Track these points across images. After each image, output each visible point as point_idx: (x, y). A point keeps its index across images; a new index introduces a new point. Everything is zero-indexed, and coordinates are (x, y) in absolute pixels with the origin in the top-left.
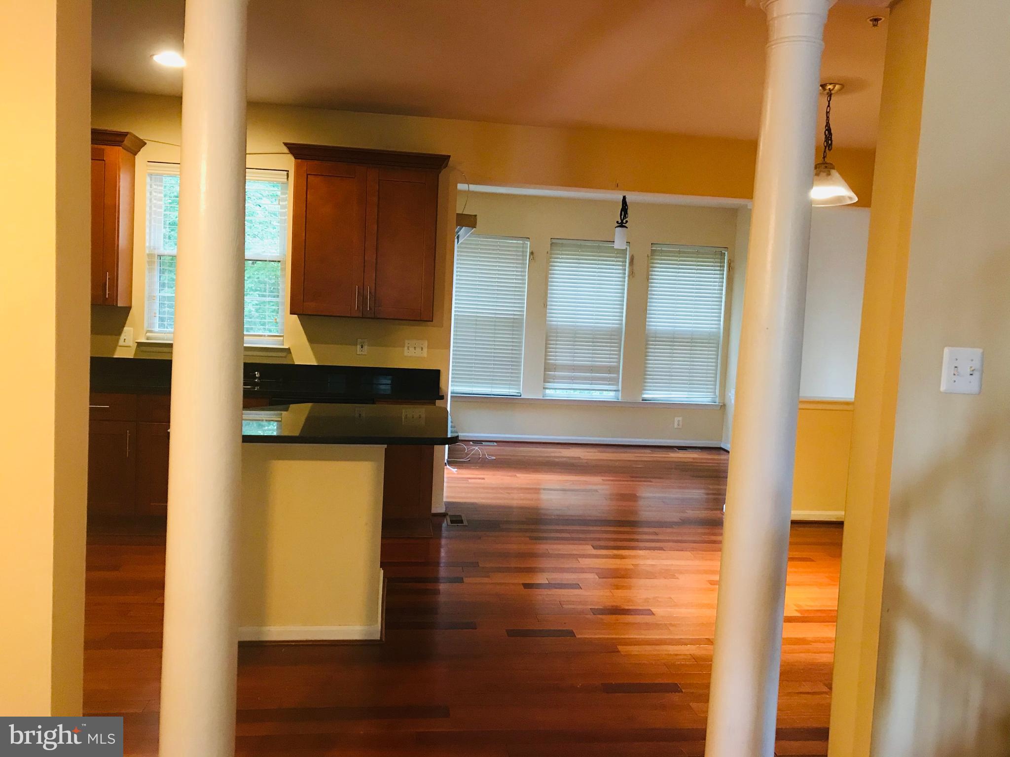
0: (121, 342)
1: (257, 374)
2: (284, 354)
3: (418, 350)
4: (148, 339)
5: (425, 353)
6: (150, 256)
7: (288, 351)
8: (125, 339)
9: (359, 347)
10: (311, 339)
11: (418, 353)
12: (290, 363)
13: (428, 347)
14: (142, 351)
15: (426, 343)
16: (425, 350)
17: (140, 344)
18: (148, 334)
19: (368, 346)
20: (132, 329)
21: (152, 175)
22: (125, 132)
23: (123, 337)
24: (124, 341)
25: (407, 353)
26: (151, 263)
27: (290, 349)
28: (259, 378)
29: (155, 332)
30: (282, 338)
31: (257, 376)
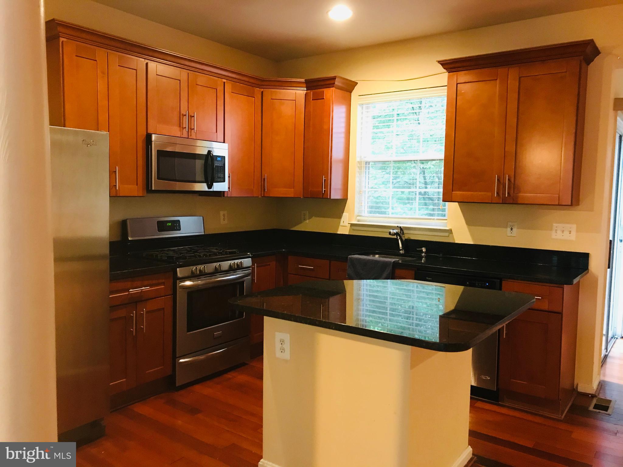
0: (342, 224)
1: (424, 250)
2: (447, 234)
3: (566, 233)
4: (358, 221)
5: (573, 236)
6: (360, 163)
7: (450, 231)
8: (344, 221)
9: (509, 229)
10: (469, 222)
11: (566, 236)
12: (451, 241)
13: (577, 231)
14: (353, 230)
15: (574, 226)
16: (574, 233)
17: (352, 225)
18: (358, 218)
19: (518, 228)
20: (348, 214)
21: (363, 105)
22: (334, 77)
23: (343, 219)
24: (343, 223)
25: (554, 235)
26: (360, 168)
27: (451, 230)
28: (426, 253)
29: (363, 217)
30: (446, 221)
31: (423, 251)
